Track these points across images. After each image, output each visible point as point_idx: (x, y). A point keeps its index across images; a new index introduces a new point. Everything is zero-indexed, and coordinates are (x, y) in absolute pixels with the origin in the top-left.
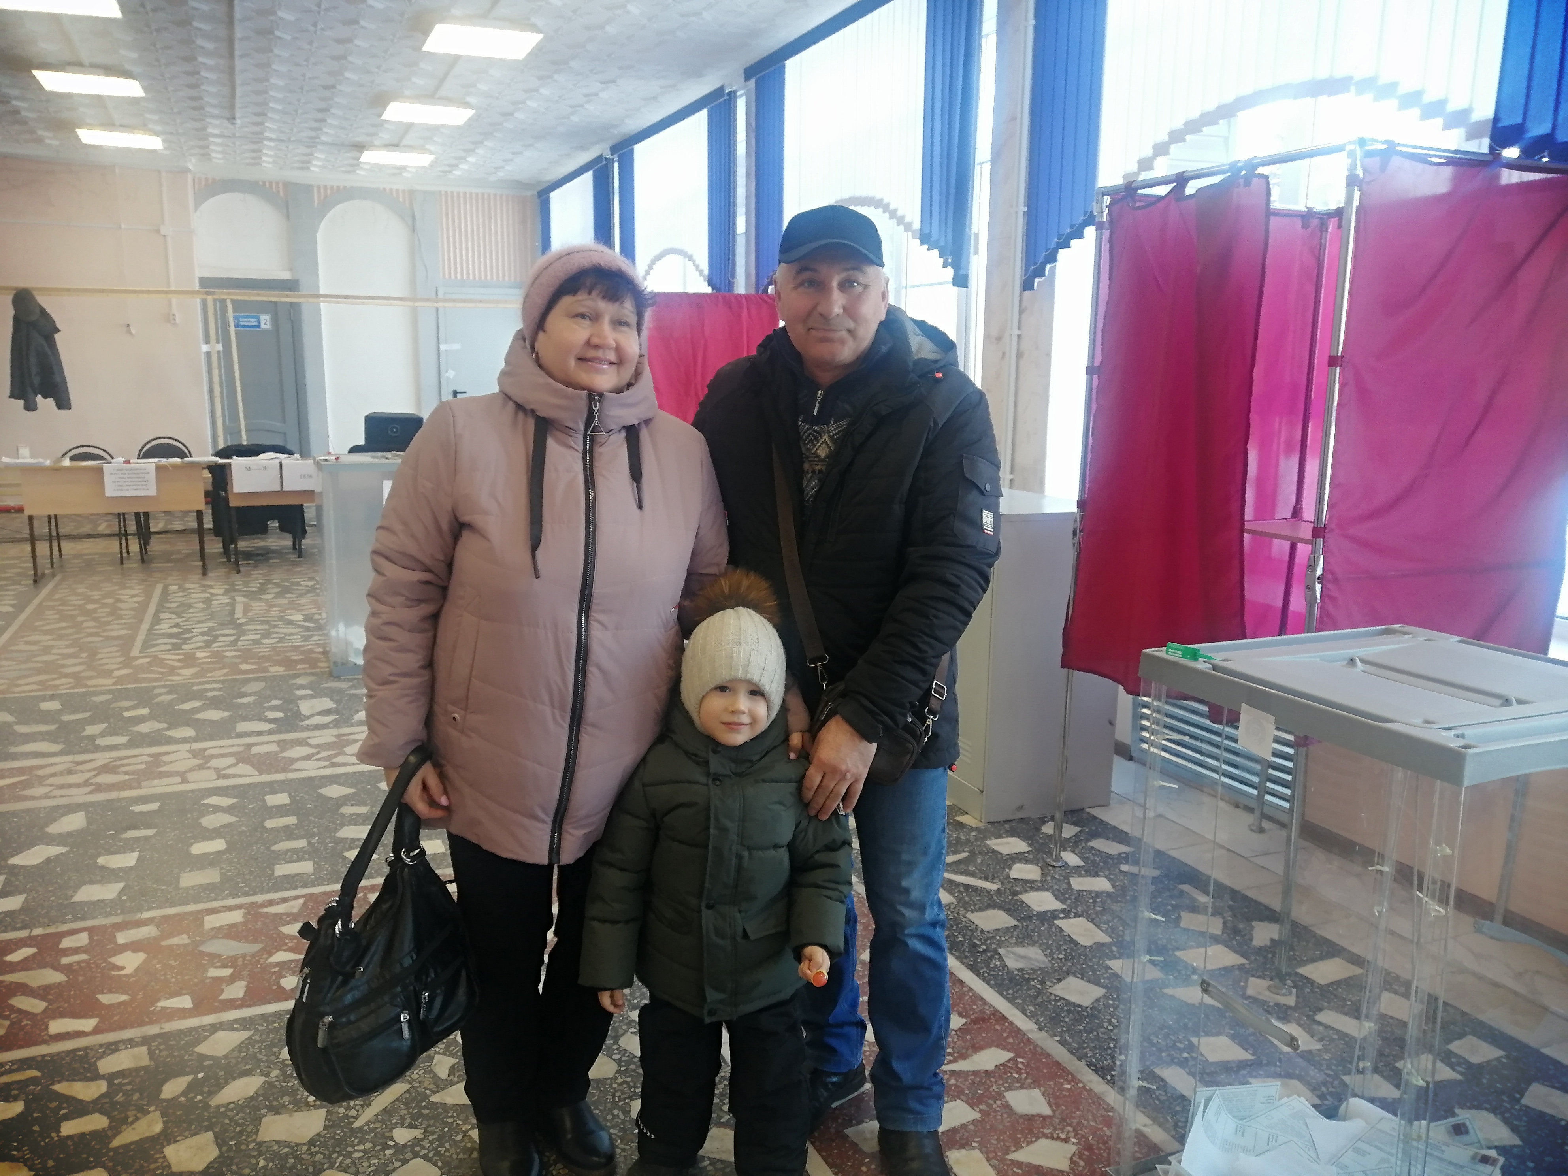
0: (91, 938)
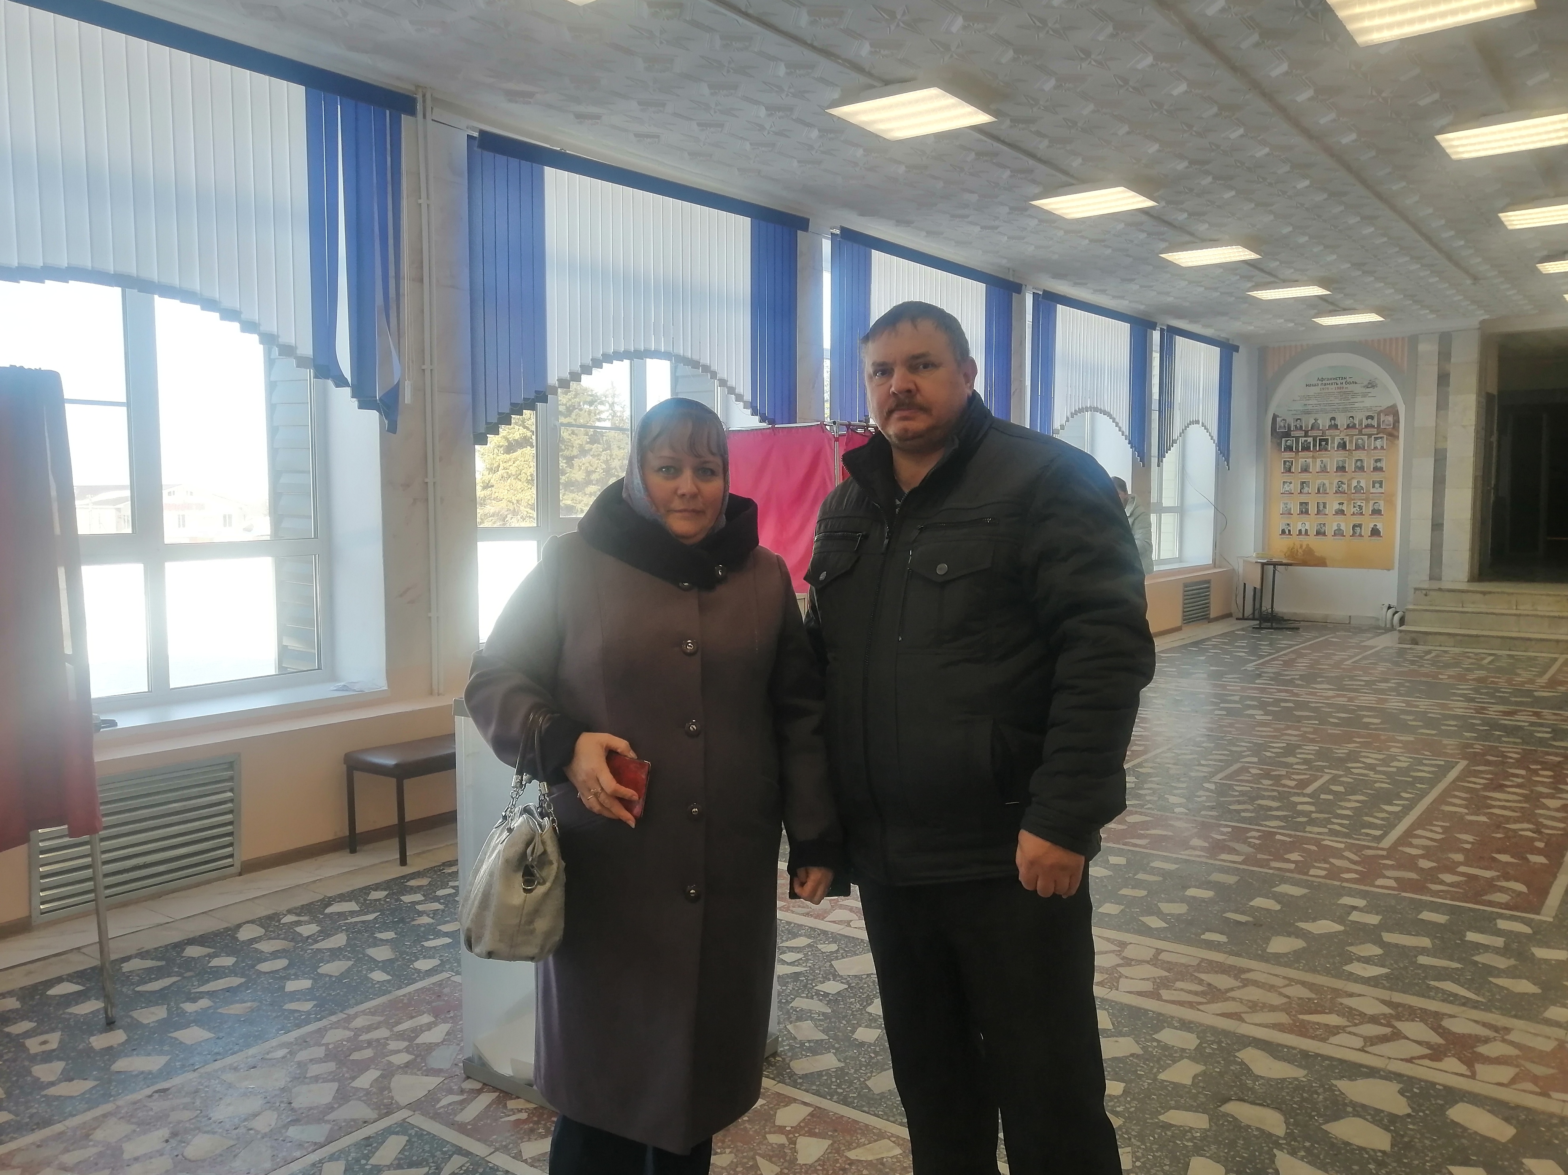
0: (1308, 872)
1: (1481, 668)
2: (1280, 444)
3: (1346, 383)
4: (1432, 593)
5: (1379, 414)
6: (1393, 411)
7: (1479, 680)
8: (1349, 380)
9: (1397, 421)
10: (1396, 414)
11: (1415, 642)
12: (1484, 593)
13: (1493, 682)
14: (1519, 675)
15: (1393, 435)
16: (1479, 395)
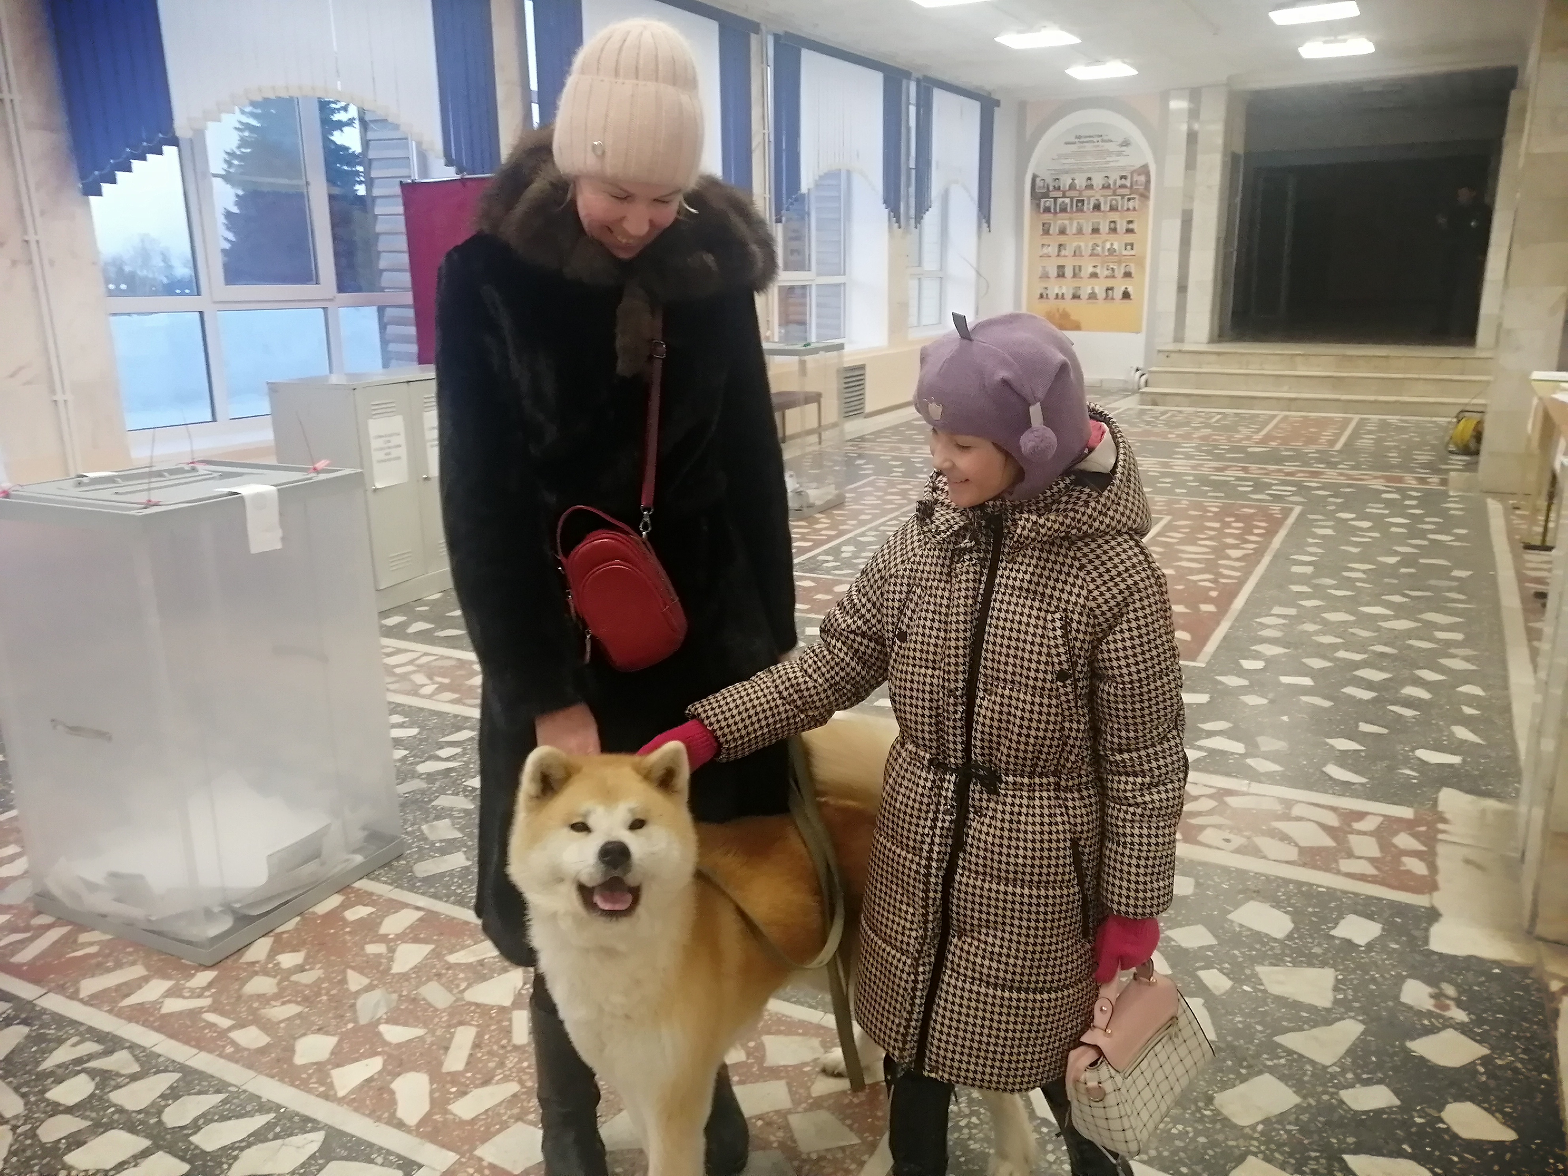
1: (1207, 426)
2: (1038, 205)
3: (1103, 141)
4: (1173, 355)
5: (1132, 173)
6: (1144, 170)
7: (1202, 438)
8: (1105, 138)
9: (1148, 182)
10: (1148, 175)
11: (1155, 404)
12: (1219, 354)
13: (1215, 440)
14: (1238, 432)
15: (1145, 196)
16: (1224, 154)
